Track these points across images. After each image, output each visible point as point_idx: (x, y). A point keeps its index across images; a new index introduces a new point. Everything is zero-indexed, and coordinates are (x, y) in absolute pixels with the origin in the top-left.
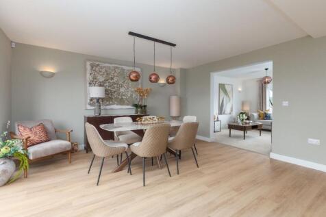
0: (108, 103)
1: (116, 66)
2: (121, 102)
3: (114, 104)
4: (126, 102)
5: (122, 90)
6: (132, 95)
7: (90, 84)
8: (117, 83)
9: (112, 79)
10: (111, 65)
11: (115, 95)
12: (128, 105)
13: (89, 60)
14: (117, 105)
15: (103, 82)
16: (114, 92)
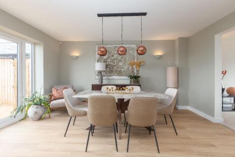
0: (110, 74)
1: (115, 45)
2: (120, 73)
3: (114, 75)
4: (124, 73)
5: (121, 64)
6: (128, 68)
7: (98, 61)
8: (116, 59)
9: (113, 56)
10: (112, 46)
11: (115, 68)
12: (125, 76)
13: (97, 44)
14: (117, 76)
15: (106, 59)
16: (115, 66)
